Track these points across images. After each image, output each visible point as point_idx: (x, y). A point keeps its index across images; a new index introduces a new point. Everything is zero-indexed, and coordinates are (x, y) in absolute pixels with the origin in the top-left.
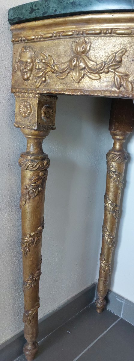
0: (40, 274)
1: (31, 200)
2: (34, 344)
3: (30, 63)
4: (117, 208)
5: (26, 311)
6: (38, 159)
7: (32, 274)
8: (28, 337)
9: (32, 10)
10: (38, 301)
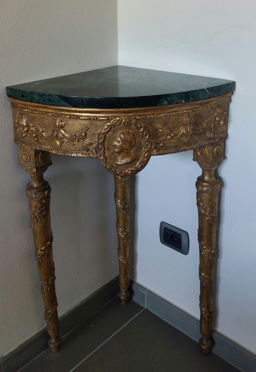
0: (54, 278)
1: (39, 223)
2: (57, 338)
3: (26, 126)
4: (127, 206)
5: (47, 310)
6: (40, 191)
7: (47, 280)
8: (51, 333)
9: (23, 96)
10: (56, 301)
